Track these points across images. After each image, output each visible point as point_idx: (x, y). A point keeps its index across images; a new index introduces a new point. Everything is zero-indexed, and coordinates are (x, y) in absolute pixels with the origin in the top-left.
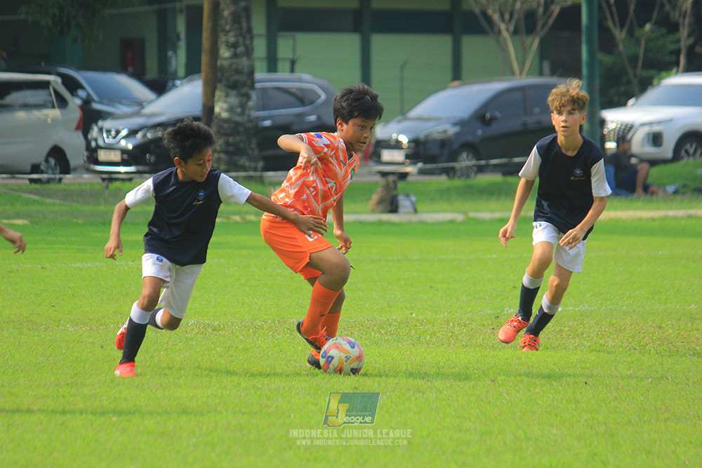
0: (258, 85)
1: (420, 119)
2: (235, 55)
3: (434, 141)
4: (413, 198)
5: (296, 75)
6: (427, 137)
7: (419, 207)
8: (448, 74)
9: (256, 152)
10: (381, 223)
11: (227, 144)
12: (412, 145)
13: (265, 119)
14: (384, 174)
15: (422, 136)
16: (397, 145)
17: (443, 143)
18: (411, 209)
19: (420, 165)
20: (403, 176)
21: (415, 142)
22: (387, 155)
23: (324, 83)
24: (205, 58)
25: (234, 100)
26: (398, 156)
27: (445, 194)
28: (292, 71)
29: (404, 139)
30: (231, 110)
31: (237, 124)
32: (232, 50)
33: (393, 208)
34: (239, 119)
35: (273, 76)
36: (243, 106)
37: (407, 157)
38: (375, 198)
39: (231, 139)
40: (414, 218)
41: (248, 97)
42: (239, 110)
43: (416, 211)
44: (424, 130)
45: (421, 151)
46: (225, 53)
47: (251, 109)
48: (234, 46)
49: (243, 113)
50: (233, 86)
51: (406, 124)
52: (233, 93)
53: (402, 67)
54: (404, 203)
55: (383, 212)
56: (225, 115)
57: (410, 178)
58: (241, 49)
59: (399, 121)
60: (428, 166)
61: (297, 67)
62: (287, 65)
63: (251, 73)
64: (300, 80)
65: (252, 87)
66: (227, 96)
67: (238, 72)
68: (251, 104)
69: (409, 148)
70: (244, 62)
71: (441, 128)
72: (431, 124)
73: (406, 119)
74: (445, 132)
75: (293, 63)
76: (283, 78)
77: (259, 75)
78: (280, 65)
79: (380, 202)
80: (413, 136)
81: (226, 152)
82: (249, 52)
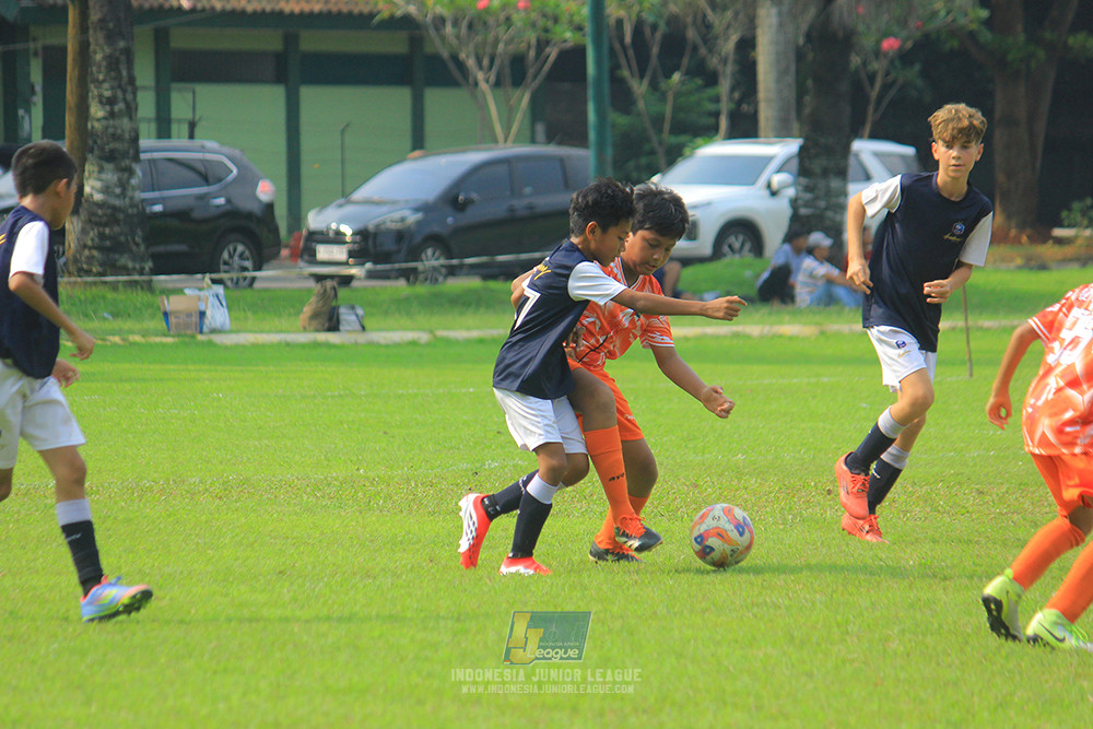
0: (143, 156)
1: (368, 202)
2: (112, 115)
3: (389, 231)
4: (360, 312)
5: (197, 142)
6: (378, 226)
7: (367, 323)
8: (407, 141)
9: (142, 248)
10: (316, 345)
11: (102, 236)
12: (358, 238)
13: (154, 202)
14: (319, 278)
15: (371, 227)
16: (338, 238)
17: (400, 235)
18: (358, 327)
19: (369, 265)
20: (346, 281)
21: (363, 234)
22: (324, 252)
23: (236, 153)
24: (69, 119)
25: (111, 176)
26: (338, 253)
27: (403, 306)
28: (191, 136)
29: (347, 230)
30: (106, 190)
31: (114, 208)
32: (108, 108)
33: (333, 325)
34: (117, 202)
35: (164, 143)
36: (123, 185)
37: (351, 254)
38: (307, 310)
39: (107, 231)
40: (361, 338)
41: (131, 172)
42: (118, 191)
43: (363, 328)
44: (374, 217)
45: (369, 246)
46: (97, 111)
47: (134, 189)
48: (111, 102)
49: (123, 195)
50: (110, 157)
51: (349, 209)
52: (109, 166)
53: (343, 132)
54: (347, 317)
55: (317, 330)
56: (98, 197)
57: (355, 284)
58: (120, 106)
59: (341, 206)
60: (380, 267)
61: (197, 131)
62: (185, 128)
63: (135, 140)
64: (203, 149)
65: (136, 159)
66: (101, 170)
67: (115, 137)
68: (134, 181)
69: (354, 242)
70: (125, 123)
71: (397, 215)
72: (384, 209)
73: (349, 202)
74: (403, 220)
75: (192, 125)
76: (179, 146)
77: (144, 143)
78: (174, 127)
79: (315, 316)
80: (359, 226)
81: (100, 248)
82: (131, 110)
